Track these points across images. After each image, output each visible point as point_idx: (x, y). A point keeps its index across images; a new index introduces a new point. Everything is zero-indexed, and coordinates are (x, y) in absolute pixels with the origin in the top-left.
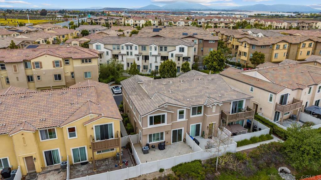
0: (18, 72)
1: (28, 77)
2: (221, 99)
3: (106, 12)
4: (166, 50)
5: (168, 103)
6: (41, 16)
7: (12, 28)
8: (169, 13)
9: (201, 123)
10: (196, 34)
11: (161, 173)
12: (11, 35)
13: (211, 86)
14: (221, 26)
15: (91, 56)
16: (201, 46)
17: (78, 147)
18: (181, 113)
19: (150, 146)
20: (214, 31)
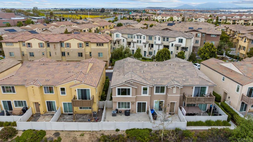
0: (56, 49)
1: (62, 53)
2: (183, 83)
3: (146, 10)
4: (167, 40)
5: (133, 80)
6: (100, 13)
7: (74, 21)
8: (197, 11)
9: (164, 101)
10: (201, 29)
11: (117, 132)
12: (72, 25)
13: (180, 72)
14: (240, 23)
15: (104, 41)
16: (204, 39)
17: (67, 102)
18: (145, 89)
19: (119, 111)
20: (225, 27)
